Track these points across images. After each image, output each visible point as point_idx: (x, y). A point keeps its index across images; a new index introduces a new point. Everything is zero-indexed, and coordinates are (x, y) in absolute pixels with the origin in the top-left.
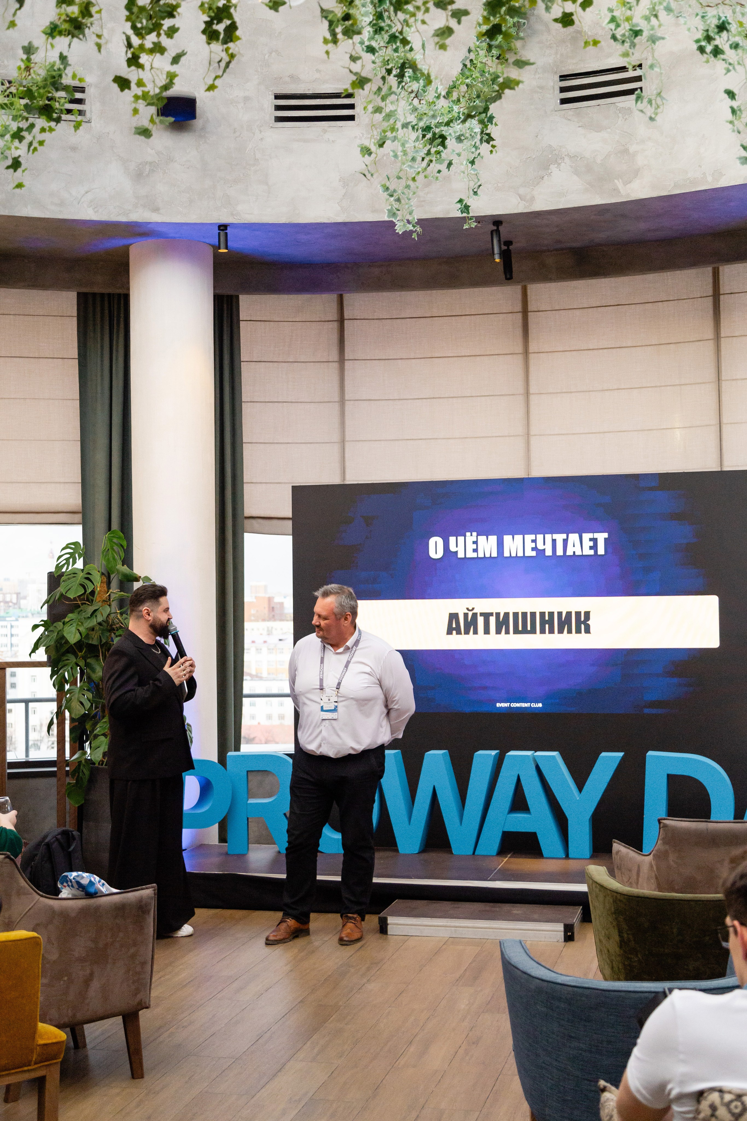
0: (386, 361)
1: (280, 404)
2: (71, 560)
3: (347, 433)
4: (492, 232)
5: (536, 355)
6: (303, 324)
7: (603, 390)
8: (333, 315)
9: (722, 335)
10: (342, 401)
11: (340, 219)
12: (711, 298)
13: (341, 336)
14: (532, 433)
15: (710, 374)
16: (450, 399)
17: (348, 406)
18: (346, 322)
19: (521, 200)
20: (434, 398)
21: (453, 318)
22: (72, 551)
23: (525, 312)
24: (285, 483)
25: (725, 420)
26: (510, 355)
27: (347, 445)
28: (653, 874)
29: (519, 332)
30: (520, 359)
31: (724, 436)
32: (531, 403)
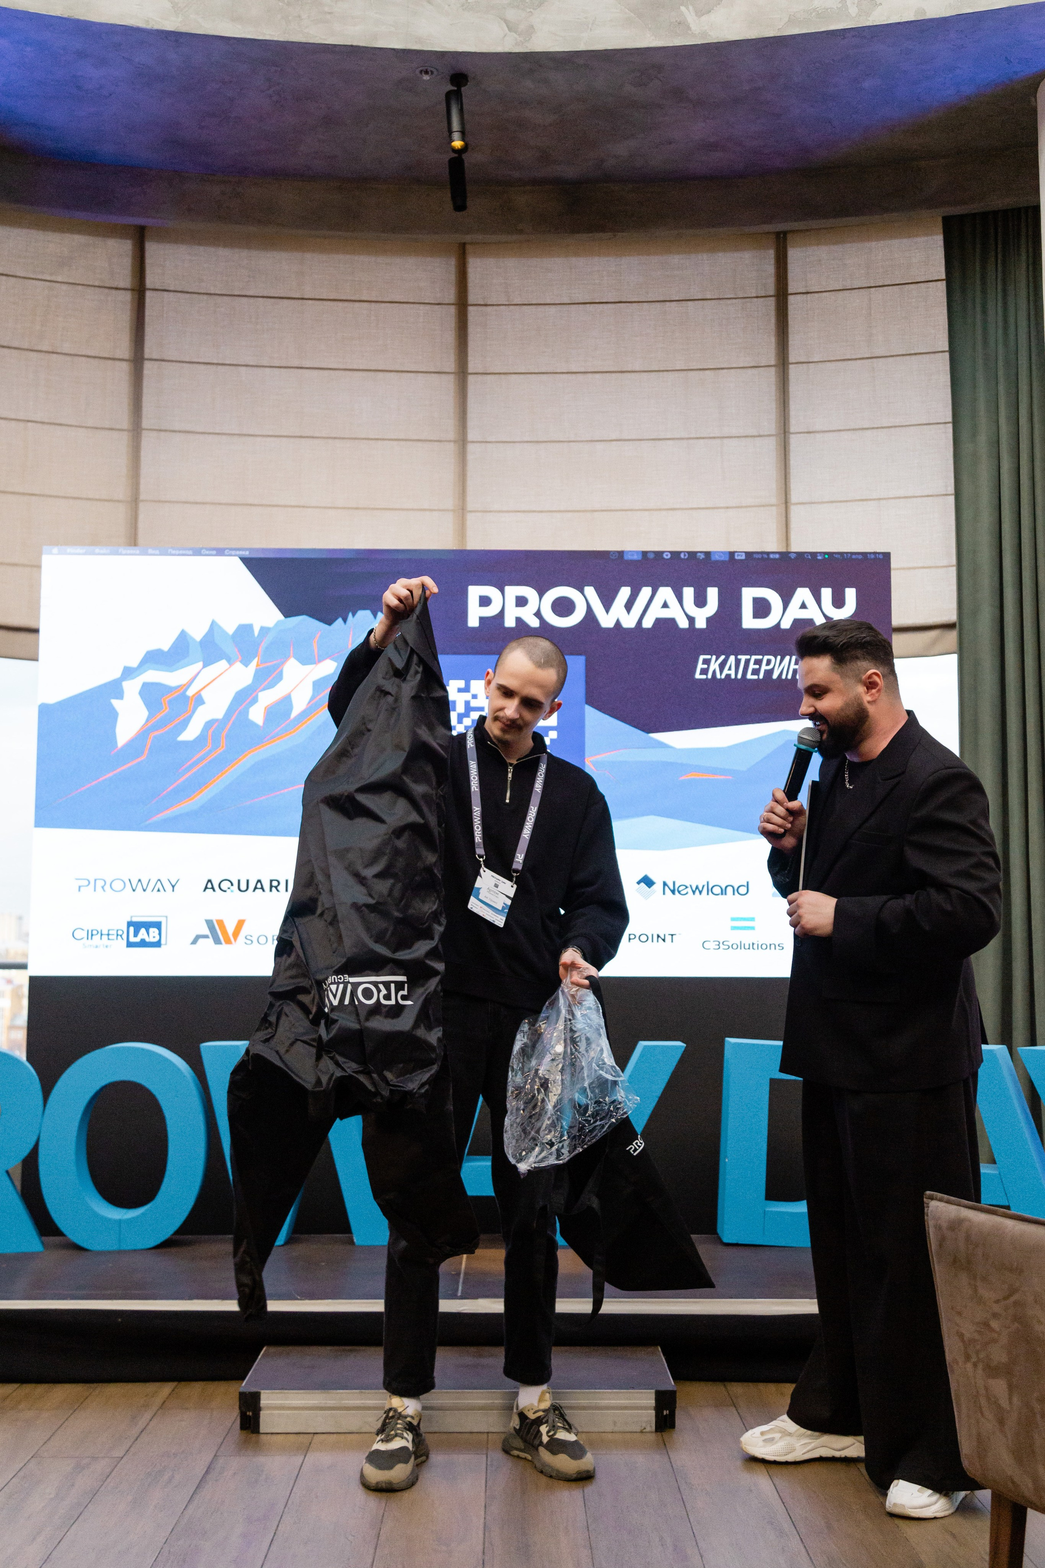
0: (220, 367)
1: (22, 424)
3: (142, 487)
4: (448, 95)
5: (480, 377)
6: (70, 287)
7: (592, 441)
8: (124, 277)
9: (792, 358)
10: (136, 429)
11: (169, 25)
12: (773, 299)
13: (138, 318)
14: (470, 506)
15: (769, 423)
16: (330, 441)
17: (148, 440)
18: (148, 294)
19: (510, 29)
20: (301, 437)
21: (340, 304)
23: (462, 304)
24: (24, 565)
25: (794, 497)
26: (436, 375)
27: (142, 506)
29: (450, 337)
30: (449, 383)
31: (793, 525)
32: (470, 457)
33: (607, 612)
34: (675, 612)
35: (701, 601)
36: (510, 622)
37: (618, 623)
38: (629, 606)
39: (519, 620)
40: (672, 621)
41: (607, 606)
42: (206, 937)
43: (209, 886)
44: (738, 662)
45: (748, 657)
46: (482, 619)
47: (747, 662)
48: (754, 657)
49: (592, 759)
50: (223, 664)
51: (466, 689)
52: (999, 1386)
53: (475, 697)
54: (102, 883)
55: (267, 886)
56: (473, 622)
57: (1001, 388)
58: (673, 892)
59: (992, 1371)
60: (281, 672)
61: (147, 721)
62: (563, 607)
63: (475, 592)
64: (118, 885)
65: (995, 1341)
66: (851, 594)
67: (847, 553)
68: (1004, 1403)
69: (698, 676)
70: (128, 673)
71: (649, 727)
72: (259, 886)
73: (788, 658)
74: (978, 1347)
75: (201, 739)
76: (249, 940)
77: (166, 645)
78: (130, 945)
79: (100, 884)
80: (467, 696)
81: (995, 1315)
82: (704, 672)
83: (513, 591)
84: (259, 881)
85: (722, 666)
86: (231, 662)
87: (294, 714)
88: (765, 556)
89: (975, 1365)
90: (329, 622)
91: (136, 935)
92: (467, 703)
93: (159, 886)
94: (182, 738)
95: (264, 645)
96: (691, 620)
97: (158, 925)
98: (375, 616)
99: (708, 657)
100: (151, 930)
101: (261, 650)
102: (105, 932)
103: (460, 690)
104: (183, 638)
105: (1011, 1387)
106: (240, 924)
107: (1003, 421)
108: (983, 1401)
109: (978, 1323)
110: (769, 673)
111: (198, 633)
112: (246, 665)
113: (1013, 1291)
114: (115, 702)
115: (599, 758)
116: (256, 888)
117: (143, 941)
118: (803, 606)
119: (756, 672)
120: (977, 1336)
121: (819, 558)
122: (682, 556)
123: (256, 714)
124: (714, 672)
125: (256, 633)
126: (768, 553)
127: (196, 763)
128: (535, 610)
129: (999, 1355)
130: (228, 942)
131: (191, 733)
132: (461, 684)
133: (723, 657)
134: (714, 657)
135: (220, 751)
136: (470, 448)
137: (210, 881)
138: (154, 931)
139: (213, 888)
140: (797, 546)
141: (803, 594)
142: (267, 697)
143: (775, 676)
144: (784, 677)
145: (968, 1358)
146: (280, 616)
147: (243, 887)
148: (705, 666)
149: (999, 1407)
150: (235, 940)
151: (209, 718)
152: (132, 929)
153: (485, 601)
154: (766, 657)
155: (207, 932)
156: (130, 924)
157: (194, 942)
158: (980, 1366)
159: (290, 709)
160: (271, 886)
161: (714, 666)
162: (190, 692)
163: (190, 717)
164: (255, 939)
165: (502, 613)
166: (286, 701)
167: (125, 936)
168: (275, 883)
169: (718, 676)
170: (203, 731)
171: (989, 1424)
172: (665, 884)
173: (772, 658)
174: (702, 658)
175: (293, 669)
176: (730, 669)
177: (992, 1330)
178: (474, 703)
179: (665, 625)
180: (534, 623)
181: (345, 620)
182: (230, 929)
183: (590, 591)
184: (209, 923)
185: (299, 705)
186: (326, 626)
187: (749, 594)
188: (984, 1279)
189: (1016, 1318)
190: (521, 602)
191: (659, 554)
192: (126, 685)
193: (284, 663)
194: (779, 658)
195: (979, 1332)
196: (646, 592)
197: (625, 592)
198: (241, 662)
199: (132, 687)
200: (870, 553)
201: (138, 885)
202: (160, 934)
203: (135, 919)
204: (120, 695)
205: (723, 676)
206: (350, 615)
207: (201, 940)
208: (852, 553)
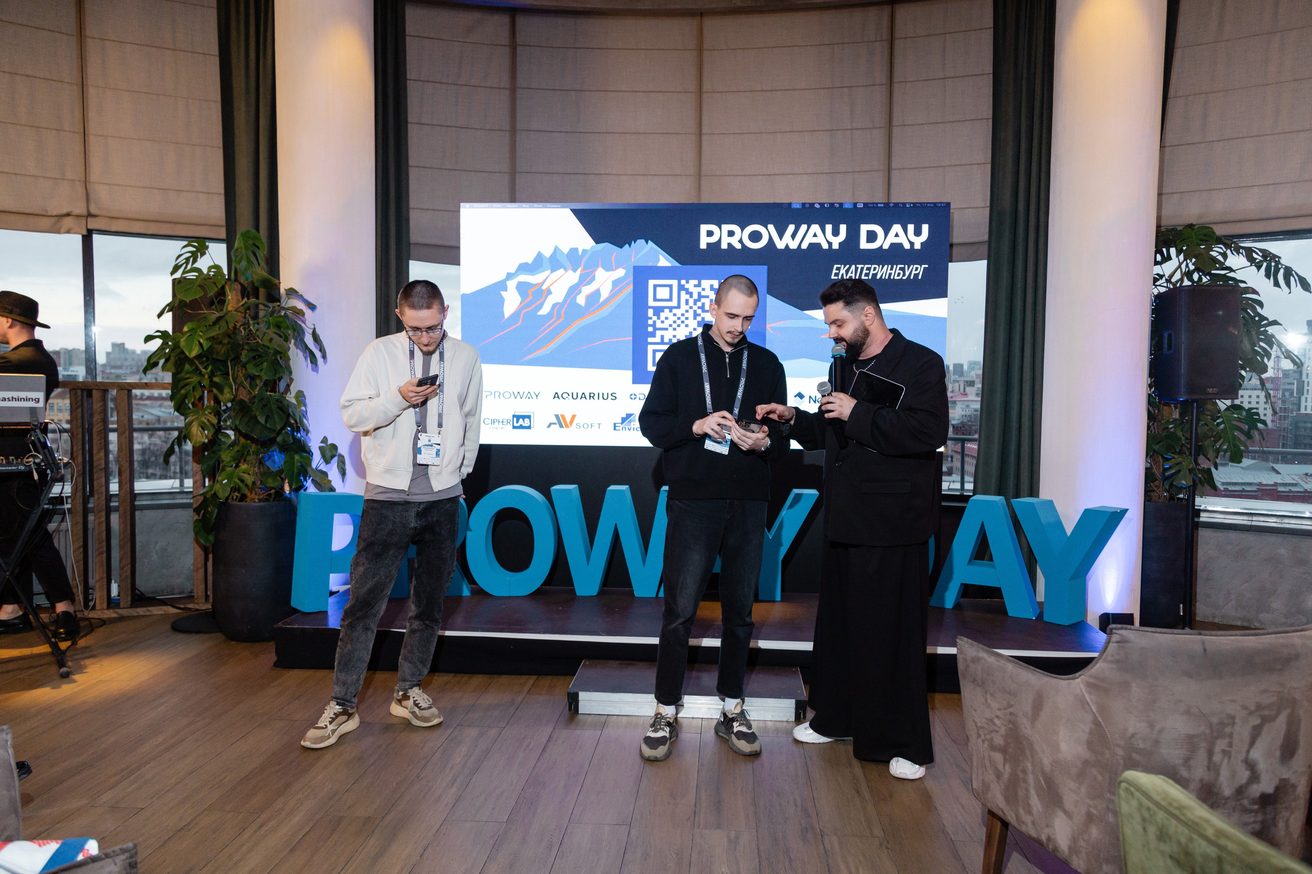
2: (191, 259)
3: (518, 164)
5: (709, 94)
6: (473, 45)
7: (774, 132)
8: (505, 38)
9: (897, 79)
10: (513, 130)
12: (886, 42)
13: (513, 64)
14: (703, 173)
15: (881, 120)
17: (520, 137)
18: (519, 48)
22: (194, 249)
23: (700, 50)
25: (894, 165)
26: (685, 94)
27: (518, 175)
28: (1090, 718)
29: (693, 70)
30: (692, 98)
31: (893, 182)
32: (704, 143)
33: (781, 239)
34: (821, 240)
35: (836, 233)
36: (724, 246)
37: (787, 246)
38: (793, 236)
39: (729, 244)
40: (819, 245)
41: (781, 237)
42: (555, 424)
43: (556, 396)
44: (856, 269)
45: (863, 266)
46: (708, 244)
47: (862, 269)
48: (866, 266)
49: (770, 326)
50: (562, 271)
51: (699, 285)
52: (998, 757)
53: (704, 289)
54: (498, 394)
55: (588, 397)
56: (703, 246)
57: (1024, 97)
58: (815, 402)
59: (993, 748)
60: (594, 276)
61: (521, 304)
62: (755, 236)
63: (704, 228)
64: (507, 395)
65: (997, 732)
66: (925, 228)
67: (924, 203)
68: (1001, 768)
69: (833, 277)
70: (510, 276)
71: (803, 307)
72: (583, 396)
73: (886, 266)
74: (986, 732)
75: (550, 315)
76: (578, 426)
77: (530, 261)
78: (514, 427)
79: (497, 394)
80: (699, 289)
81: (997, 717)
82: (836, 275)
83: (726, 228)
84: (583, 393)
85: (847, 272)
86: (566, 270)
87: (602, 299)
88: (875, 205)
89: (983, 741)
90: (621, 247)
91: (517, 422)
92: (699, 293)
93: (529, 396)
94: (539, 313)
95: (585, 260)
96: (830, 244)
97: (529, 417)
98: (647, 243)
99: (840, 266)
100: (526, 420)
101: (583, 264)
102: (501, 420)
103: (695, 286)
104: (539, 256)
105: (1005, 760)
106: (574, 417)
107: (1023, 118)
108: (988, 764)
109: (987, 719)
110: (875, 275)
111: (547, 253)
112: (575, 270)
113: (1010, 706)
114: (503, 293)
115: (774, 325)
116: (582, 397)
117: (521, 425)
118: (897, 235)
119: (867, 275)
120: (985, 725)
121: (908, 206)
122: (826, 205)
123: (581, 300)
124: (843, 275)
125: (580, 253)
126: (877, 204)
127: (549, 326)
128: (739, 239)
129: (999, 740)
130: (567, 426)
131: (545, 310)
132: (696, 282)
133: (848, 266)
134: (843, 266)
135: (561, 320)
136: (704, 137)
137: (556, 393)
138: (527, 420)
139: (558, 397)
140: (894, 199)
141: (897, 228)
142: (587, 290)
143: (878, 277)
144: (883, 278)
145: (979, 736)
146: (593, 243)
147: (575, 396)
148: (838, 271)
149: (996, 768)
150: (571, 425)
151: (555, 302)
152: (515, 419)
153: (710, 233)
154: (873, 266)
155: (555, 421)
156: (514, 416)
157: (549, 426)
158: (986, 743)
159: (600, 296)
160: (590, 396)
161: (843, 271)
162: (544, 287)
163: (545, 301)
164: (581, 426)
165: (720, 240)
166: (597, 293)
167: (511, 423)
168: (592, 395)
169: (845, 278)
170: (551, 309)
171: (990, 776)
172: (810, 397)
173: (877, 266)
174: (836, 266)
175: (600, 273)
176: (852, 273)
177: (994, 724)
178: (703, 293)
179: (815, 247)
180: (738, 246)
181: (630, 245)
182: (568, 420)
183: (771, 227)
184: (557, 416)
185: (604, 295)
186: (619, 249)
187: (864, 228)
188: (992, 695)
189: (1010, 722)
190: (731, 234)
191: (812, 205)
192: (508, 283)
193: (595, 270)
194: (881, 266)
195: (987, 724)
196: (804, 227)
197: (791, 228)
198: (572, 270)
199: (512, 284)
200: (938, 203)
201: (518, 395)
202: (530, 422)
203: (516, 414)
204: (505, 289)
205: (848, 277)
206: (633, 242)
207: (552, 426)
208: (927, 203)
